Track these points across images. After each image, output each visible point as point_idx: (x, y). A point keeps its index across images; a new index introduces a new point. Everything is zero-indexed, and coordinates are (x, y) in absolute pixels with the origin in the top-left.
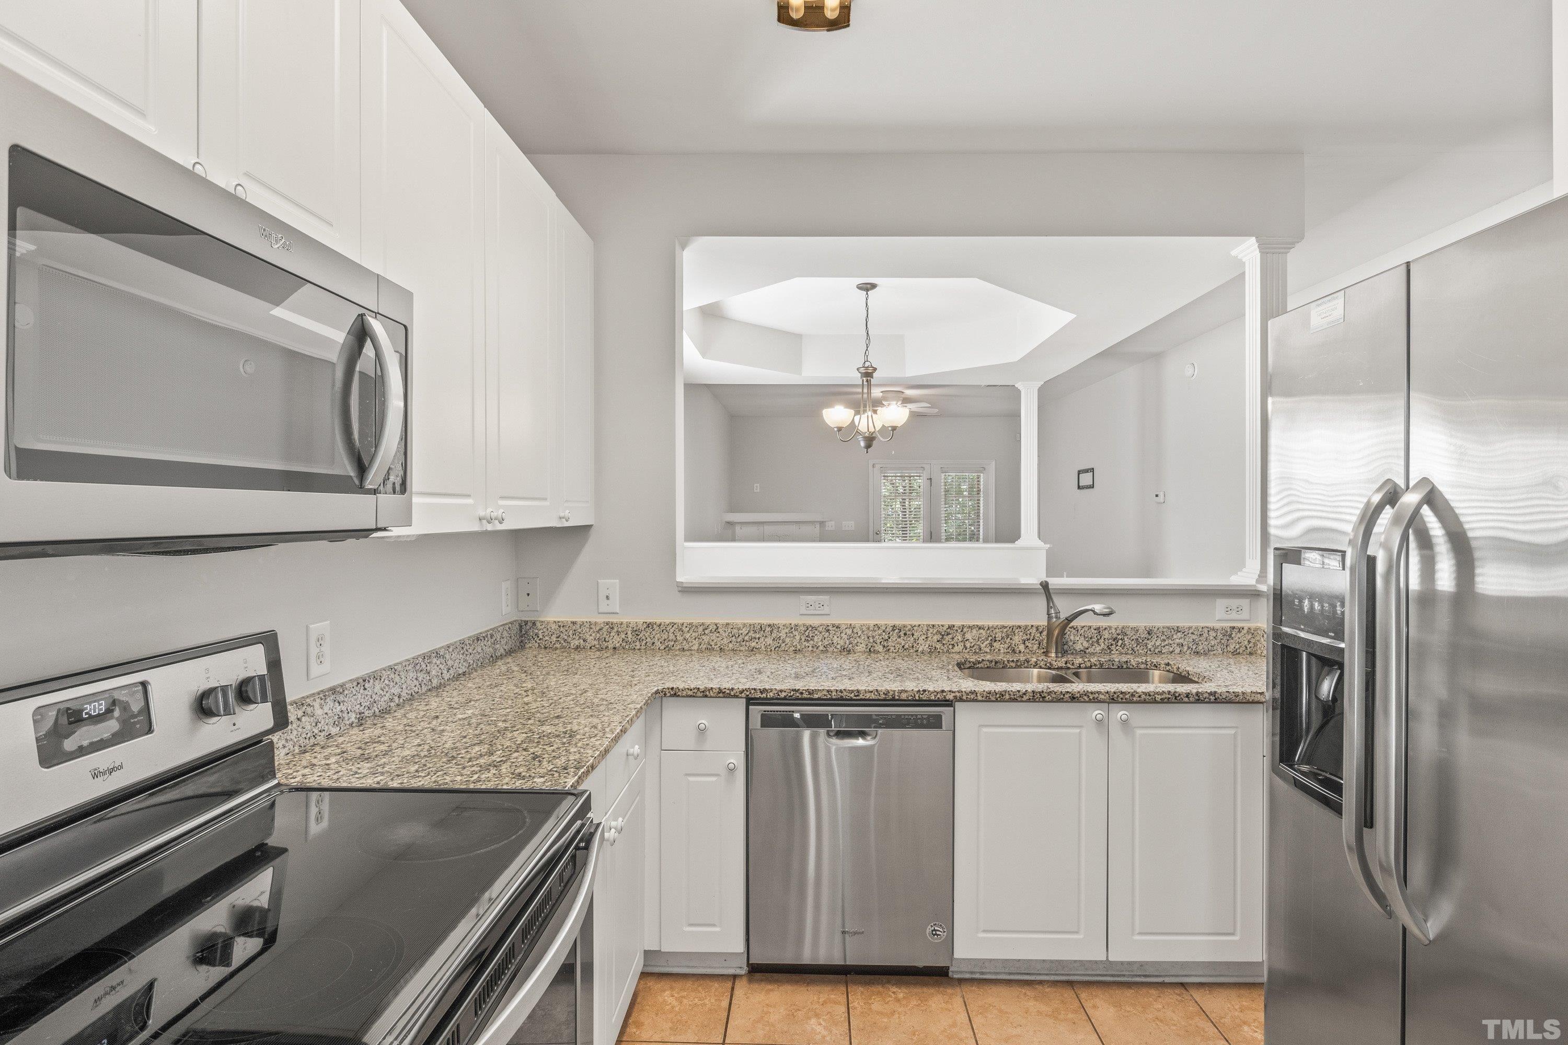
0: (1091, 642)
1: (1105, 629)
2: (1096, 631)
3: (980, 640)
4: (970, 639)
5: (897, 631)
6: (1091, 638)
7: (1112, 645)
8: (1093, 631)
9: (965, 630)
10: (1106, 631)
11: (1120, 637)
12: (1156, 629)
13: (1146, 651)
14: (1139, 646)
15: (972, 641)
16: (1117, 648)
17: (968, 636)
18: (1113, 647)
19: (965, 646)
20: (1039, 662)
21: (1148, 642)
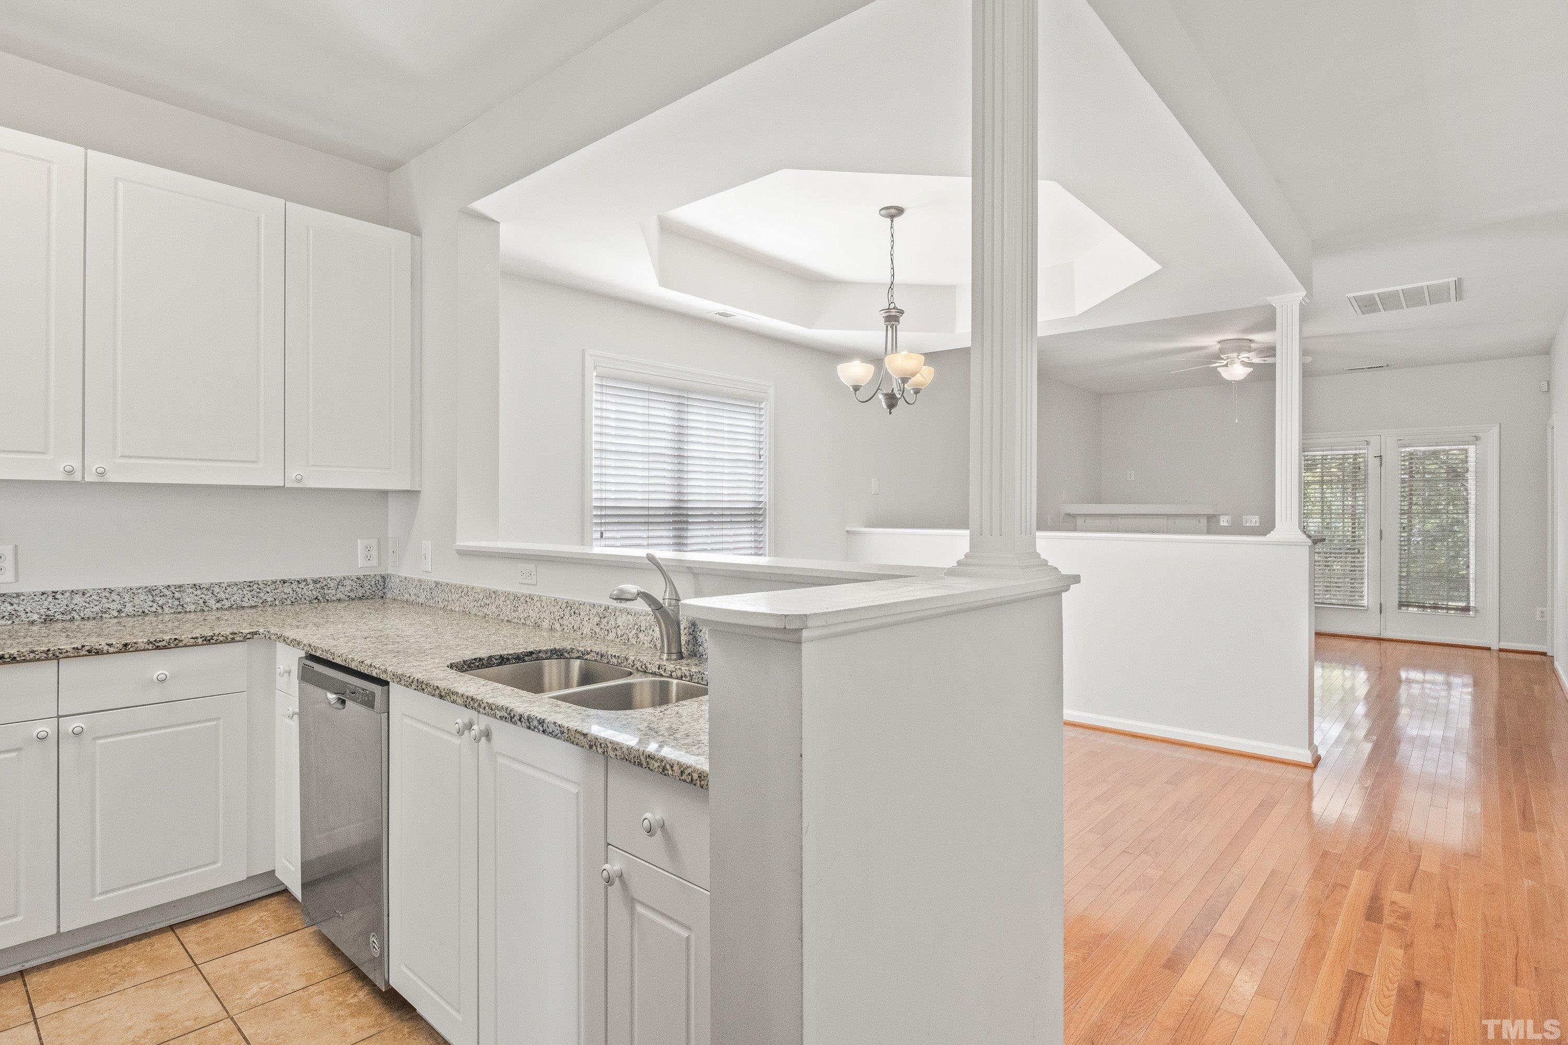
3: (629, 628)
5: (569, 608)
9: (617, 614)
15: (622, 628)
17: (619, 622)
19: (616, 633)
20: (635, 662)
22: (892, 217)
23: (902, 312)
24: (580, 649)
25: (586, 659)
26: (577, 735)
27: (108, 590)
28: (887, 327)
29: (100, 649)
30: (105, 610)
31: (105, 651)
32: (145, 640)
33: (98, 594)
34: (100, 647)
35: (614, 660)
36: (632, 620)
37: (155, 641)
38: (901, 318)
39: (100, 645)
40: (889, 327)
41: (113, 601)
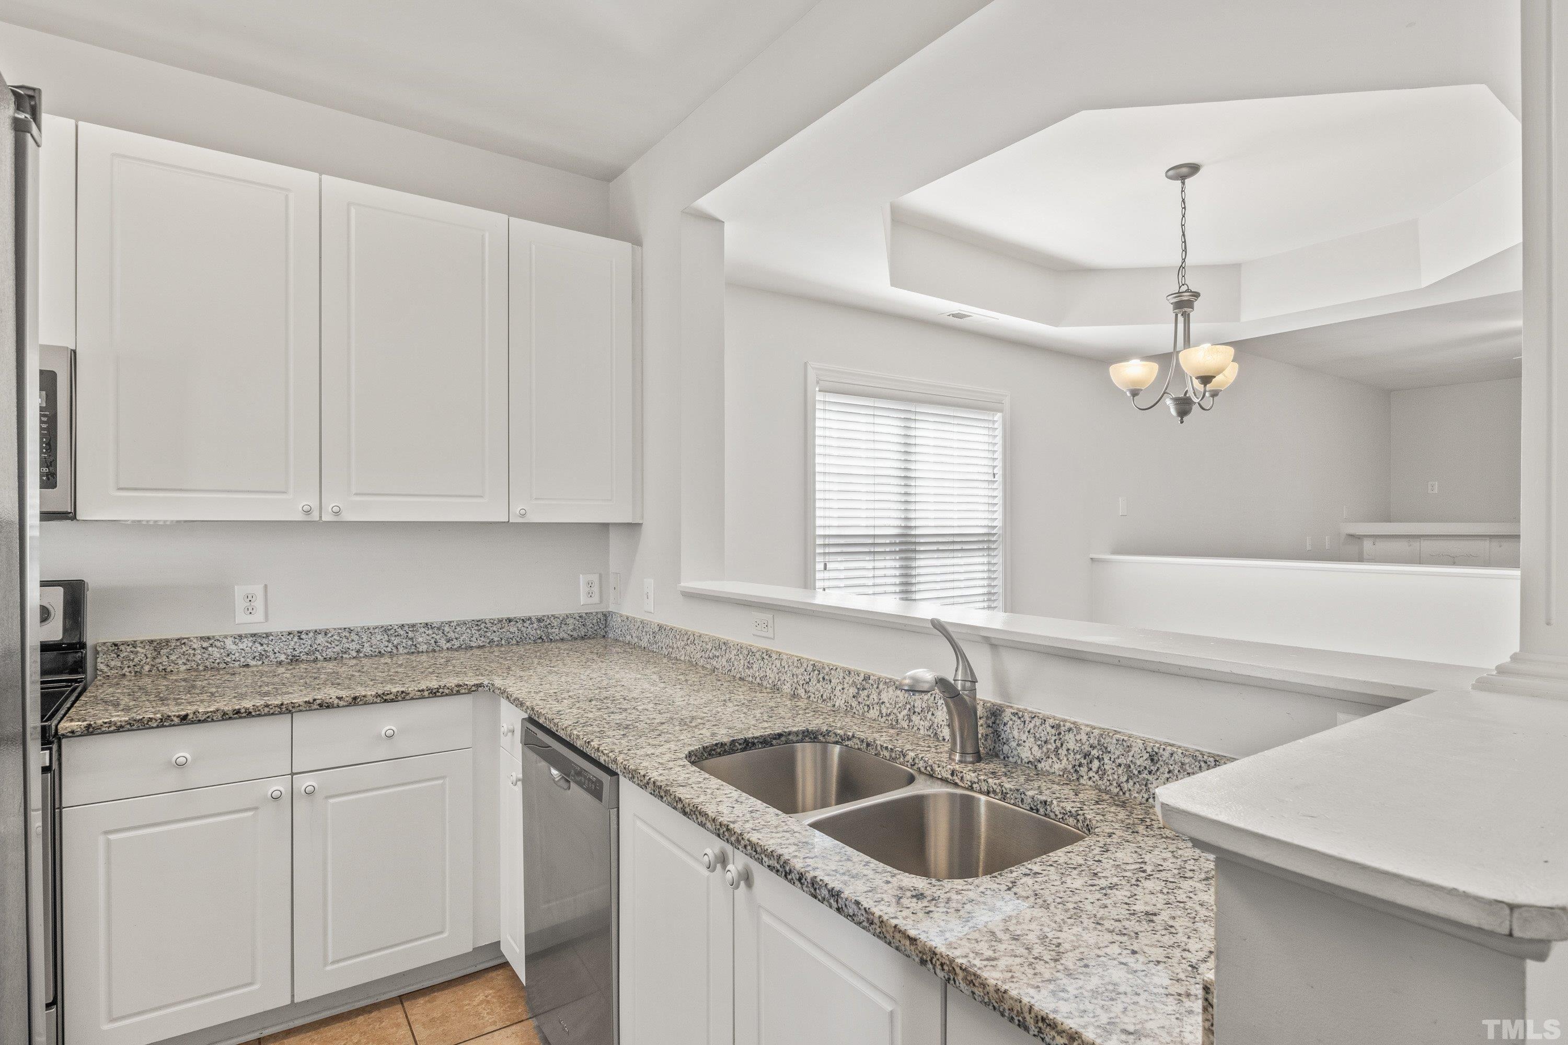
0: (1045, 749)
1: (1070, 730)
2: (1053, 731)
3: (897, 706)
4: (886, 702)
6: (1046, 742)
7: (1080, 765)
8: (1049, 729)
9: (881, 686)
10: (1071, 735)
11: (1095, 752)
12: (1166, 754)
13: (1146, 796)
14: (1131, 783)
15: (888, 705)
16: (1091, 774)
17: (885, 697)
18: (1083, 770)
19: (880, 711)
21: (1150, 777)
22: (1183, 178)
23: (1196, 295)
24: (839, 732)
25: (846, 746)
26: (898, 935)
27: (348, 630)
28: (1176, 315)
29: (330, 703)
30: (345, 651)
31: (335, 705)
32: (373, 693)
33: (339, 634)
34: (331, 700)
35: (887, 754)
36: (902, 698)
37: (383, 694)
38: (1196, 304)
39: (331, 698)
40: (1179, 315)
41: (353, 641)
